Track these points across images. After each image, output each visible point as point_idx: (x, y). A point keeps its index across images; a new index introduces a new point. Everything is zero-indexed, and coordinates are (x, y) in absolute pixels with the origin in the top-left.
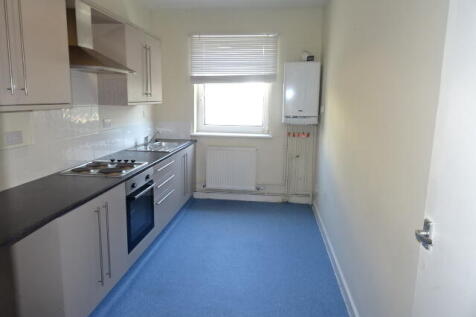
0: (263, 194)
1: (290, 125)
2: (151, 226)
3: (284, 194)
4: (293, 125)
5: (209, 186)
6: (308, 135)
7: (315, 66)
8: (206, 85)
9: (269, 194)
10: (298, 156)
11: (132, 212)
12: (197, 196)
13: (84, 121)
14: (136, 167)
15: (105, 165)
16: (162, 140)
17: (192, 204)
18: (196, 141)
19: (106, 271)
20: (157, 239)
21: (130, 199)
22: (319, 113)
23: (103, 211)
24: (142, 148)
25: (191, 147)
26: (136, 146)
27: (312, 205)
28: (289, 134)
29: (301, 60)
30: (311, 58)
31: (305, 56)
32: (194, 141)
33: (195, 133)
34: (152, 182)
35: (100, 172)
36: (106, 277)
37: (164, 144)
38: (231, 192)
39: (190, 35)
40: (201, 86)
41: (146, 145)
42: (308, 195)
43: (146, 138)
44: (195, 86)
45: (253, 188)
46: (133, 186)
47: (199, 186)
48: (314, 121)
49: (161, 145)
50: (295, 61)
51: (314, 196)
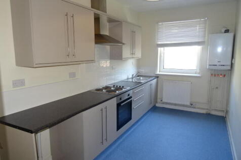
0: (194, 108)
1: (212, 70)
2: (130, 119)
3: (207, 109)
4: (215, 70)
5: (164, 101)
6: (224, 76)
7: (230, 36)
8: (165, 48)
9: (198, 108)
10: (217, 88)
11: (120, 112)
12: (157, 105)
13: (105, 66)
14: (124, 90)
15: (110, 88)
16: (141, 76)
17: (154, 109)
18: (158, 77)
19: (104, 138)
20: (133, 125)
21: (118, 105)
22: (232, 64)
23: (104, 111)
24: (131, 80)
25: (155, 80)
26: (128, 79)
27: (226, 117)
28: (212, 75)
29: (221, 33)
30: (227, 31)
31: (223, 30)
32: (157, 77)
33: (158, 73)
34: (131, 97)
35: (107, 91)
36: (104, 141)
37: (141, 78)
38: (175, 105)
39: (157, 23)
40: (162, 49)
41: (132, 78)
42: (224, 111)
43: (133, 75)
44: (159, 49)
45: (188, 104)
46: (121, 99)
47: (159, 100)
48: (229, 68)
49: (140, 79)
50: (217, 33)
51: (227, 112)
